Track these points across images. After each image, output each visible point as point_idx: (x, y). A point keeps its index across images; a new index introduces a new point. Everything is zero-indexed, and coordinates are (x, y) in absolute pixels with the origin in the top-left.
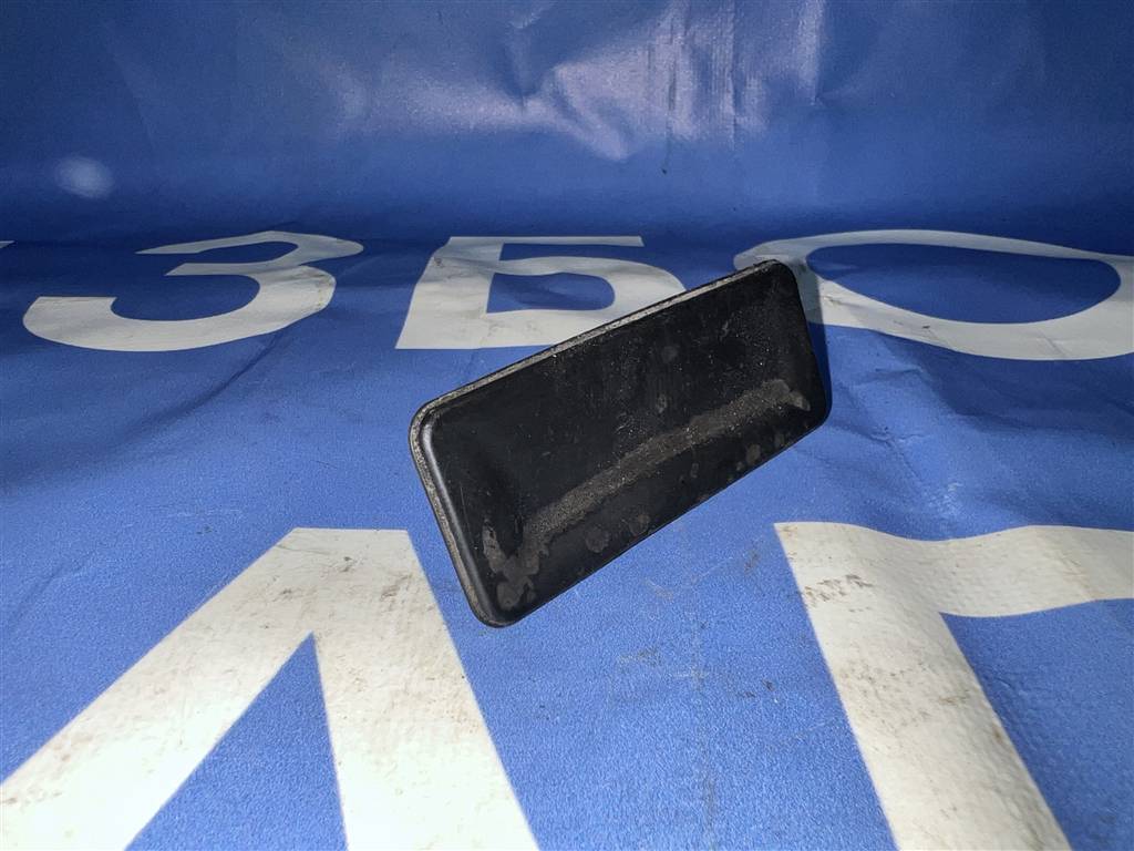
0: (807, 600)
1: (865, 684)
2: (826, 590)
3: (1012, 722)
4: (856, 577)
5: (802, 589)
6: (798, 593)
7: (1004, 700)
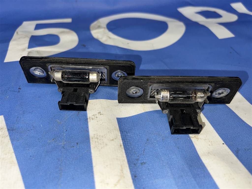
1: (96, 140)
2: (93, 117)
3: (125, 141)
4: (100, 113)
5: (88, 118)
7: (124, 136)
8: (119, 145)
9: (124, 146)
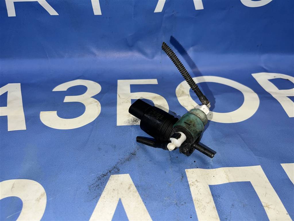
0: (190, 186)
1: (197, 202)
2: (192, 184)
3: (216, 204)
4: (197, 180)
7: (216, 200)
8: (213, 207)
9: (216, 208)
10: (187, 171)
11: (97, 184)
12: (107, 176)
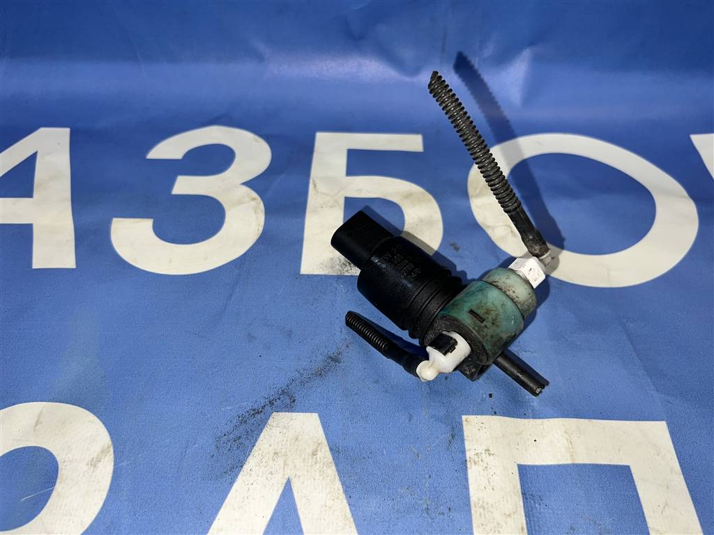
0: (468, 463)
1: (481, 510)
2: (476, 458)
3: (530, 520)
4: (489, 450)
5: (468, 459)
6: (466, 461)
7: (530, 509)
8: (520, 527)
9: (528, 530)
10: (466, 421)
11: (237, 433)
12: (262, 413)
